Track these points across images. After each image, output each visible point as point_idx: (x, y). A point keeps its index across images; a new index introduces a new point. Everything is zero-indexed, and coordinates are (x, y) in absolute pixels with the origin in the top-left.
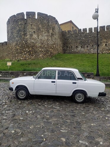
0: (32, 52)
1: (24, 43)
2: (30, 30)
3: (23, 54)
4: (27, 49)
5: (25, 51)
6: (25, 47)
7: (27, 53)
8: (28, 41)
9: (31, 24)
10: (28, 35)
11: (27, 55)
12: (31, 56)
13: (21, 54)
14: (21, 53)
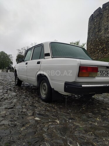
0: (105, 49)
1: (98, 40)
2: (105, 24)
3: (96, 53)
4: (100, 46)
5: (98, 49)
6: (98, 45)
7: (100, 51)
8: (102, 37)
9: (107, 16)
10: (103, 30)
11: (100, 54)
12: (105, 54)
13: (94, 54)
14: (94, 52)
